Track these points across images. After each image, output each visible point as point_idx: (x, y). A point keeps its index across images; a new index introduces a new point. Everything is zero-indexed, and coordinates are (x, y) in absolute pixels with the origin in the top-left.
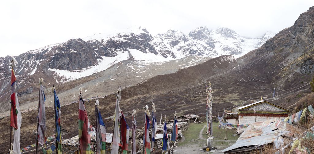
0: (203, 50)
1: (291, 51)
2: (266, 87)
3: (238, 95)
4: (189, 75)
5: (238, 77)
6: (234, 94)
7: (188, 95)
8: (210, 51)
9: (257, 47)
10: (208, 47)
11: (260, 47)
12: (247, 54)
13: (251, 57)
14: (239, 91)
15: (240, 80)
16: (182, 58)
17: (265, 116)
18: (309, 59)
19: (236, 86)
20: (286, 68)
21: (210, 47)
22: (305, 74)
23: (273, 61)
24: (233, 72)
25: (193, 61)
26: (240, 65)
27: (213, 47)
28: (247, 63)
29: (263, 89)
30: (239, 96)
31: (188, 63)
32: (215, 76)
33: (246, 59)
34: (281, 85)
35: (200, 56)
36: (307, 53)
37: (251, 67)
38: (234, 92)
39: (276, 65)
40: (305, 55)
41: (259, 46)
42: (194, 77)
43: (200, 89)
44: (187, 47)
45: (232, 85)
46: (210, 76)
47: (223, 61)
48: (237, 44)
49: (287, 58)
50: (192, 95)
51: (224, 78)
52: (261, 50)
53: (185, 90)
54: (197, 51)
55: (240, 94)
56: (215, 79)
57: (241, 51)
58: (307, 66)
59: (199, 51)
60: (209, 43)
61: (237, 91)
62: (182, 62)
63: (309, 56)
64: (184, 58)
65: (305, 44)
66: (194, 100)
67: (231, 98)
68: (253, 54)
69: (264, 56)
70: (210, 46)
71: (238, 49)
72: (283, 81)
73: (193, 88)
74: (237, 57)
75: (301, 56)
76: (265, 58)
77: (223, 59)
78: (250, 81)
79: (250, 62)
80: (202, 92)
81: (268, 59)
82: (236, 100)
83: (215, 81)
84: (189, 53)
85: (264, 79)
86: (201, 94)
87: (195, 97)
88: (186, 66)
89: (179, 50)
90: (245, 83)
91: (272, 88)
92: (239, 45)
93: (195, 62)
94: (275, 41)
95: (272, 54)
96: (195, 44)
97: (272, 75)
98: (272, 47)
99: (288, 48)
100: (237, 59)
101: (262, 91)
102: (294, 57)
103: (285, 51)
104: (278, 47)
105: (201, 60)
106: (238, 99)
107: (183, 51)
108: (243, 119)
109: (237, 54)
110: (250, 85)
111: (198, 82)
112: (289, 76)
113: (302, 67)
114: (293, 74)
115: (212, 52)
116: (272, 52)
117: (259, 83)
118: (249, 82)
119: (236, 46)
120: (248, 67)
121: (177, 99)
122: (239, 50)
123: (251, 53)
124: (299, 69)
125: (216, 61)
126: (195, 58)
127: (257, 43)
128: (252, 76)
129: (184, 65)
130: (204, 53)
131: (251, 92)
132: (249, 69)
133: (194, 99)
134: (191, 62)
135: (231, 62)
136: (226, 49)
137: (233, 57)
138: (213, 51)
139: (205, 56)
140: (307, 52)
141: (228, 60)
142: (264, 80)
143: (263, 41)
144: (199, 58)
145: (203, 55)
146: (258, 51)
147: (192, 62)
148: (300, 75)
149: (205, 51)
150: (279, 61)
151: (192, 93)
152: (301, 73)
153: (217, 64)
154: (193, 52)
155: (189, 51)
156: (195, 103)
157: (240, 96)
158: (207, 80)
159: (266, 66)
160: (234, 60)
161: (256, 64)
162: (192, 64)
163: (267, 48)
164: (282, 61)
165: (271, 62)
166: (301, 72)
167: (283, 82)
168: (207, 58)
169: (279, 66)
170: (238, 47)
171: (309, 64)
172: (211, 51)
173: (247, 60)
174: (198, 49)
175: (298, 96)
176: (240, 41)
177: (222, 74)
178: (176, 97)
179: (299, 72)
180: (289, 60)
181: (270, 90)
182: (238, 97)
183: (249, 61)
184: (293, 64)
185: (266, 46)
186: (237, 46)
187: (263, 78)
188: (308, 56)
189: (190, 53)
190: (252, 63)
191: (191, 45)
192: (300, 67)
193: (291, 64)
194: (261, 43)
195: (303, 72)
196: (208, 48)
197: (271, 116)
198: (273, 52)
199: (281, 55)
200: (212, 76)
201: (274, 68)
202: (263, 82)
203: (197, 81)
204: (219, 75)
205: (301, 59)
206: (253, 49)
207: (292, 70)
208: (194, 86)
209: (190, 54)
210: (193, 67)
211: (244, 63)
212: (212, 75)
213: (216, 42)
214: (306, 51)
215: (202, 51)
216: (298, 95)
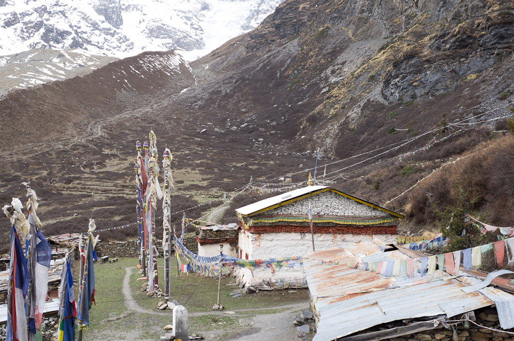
0: (86, 33)
1: (350, 36)
2: (281, 149)
3: (202, 172)
4: (45, 108)
5: (196, 119)
6: (189, 170)
7: (45, 173)
8: (109, 37)
9: (248, 27)
10: (103, 22)
11: (256, 26)
12: (220, 48)
13: (231, 59)
14: (205, 161)
15: (203, 128)
16: (19, 52)
17: (327, 232)
18: (410, 56)
19: (192, 147)
20: (340, 89)
21: (109, 23)
22: (400, 105)
23: (300, 68)
24: (180, 104)
25: (54, 65)
26: (199, 82)
27: (118, 23)
28: (222, 76)
29: (274, 154)
30: (205, 177)
31: (38, 72)
32: (126, 115)
33: (217, 64)
34: (328, 141)
35: (78, 51)
36: (401, 38)
37: (235, 88)
38: (190, 165)
39: (309, 80)
40: (396, 45)
41: (255, 24)
42: (62, 116)
43: (81, 154)
44: (35, 18)
45: (179, 142)
46: (113, 116)
47: (149, 70)
48: (188, 15)
49: (340, 59)
50: (60, 175)
51: (154, 121)
52: (262, 36)
53: (33, 158)
54: (68, 33)
55: (208, 169)
56: (128, 124)
57: (202, 39)
58: (404, 78)
59: (74, 35)
60: (106, 10)
61: (199, 162)
62: (18, 65)
63: (409, 48)
64: (24, 54)
65: (393, 9)
66: (67, 188)
67: (182, 182)
68: (237, 48)
69: (270, 54)
70: (109, 19)
71: (192, 32)
72: (334, 128)
73: (60, 153)
74: (190, 56)
75: (382, 48)
76: (274, 61)
77: (150, 62)
78: (232, 131)
79: (230, 74)
80: (90, 165)
81: (282, 63)
82: (197, 188)
83: (127, 132)
84: (42, 37)
85: (274, 123)
86: (87, 170)
87: (69, 181)
88: (33, 81)
89: (8, 24)
90: (219, 136)
91: (300, 151)
92: (194, 20)
93: (60, 68)
94: (301, 6)
95: (293, 47)
96: (61, 9)
97: (298, 111)
98: (294, 26)
99: (342, 26)
100: (192, 64)
101: (272, 160)
102: (361, 52)
103: (332, 37)
104: (313, 23)
105: (80, 62)
106: (205, 183)
107: (22, 31)
108: (263, 243)
109: (188, 47)
110: (233, 141)
111: (75, 132)
112: (349, 114)
113: (387, 83)
114: (362, 105)
115: (114, 39)
116: (296, 42)
117: (261, 136)
118: (229, 132)
119: (186, 23)
120: (226, 89)
121: (10, 186)
122: (194, 36)
123: (231, 45)
124: (378, 88)
125: (127, 70)
126: (61, 56)
127: (247, 14)
128: (236, 115)
129: (26, 77)
130: (89, 42)
131: (240, 165)
132: (227, 94)
133: (66, 186)
134: (50, 69)
135: (175, 73)
136: (156, 32)
137: (177, 57)
138: (116, 36)
139: (93, 51)
140: (399, 34)
141: (165, 67)
142: (274, 128)
143: (264, 7)
144: (74, 56)
145: (86, 49)
146: (252, 37)
147: (54, 68)
148: (382, 107)
149: (94, 36)
150: (315, 68)
151: (56, 167)
152: (386, 103)
153: (132, 77)
154: (53, 35)
155: (42, 30)
156: (71, 198)
157: (209, 176)
158: (104, 128)
159: (279, 84)
160: (182, 65)
161: (248, 79)
162: (51, 74)
163: (278, 27)
164: (324, 67)
165: (293, 71)
166: (385, 97)
167: (332, 131)
168: (99, 58)
169: (316, 84)
170: (192, 25)
171: (410, 73)
172: (113, 35)
173: (221, 67)
174: (71, 26)
175: (401, 171)
176: (199, 6)
177: (148, 109)
178: (6, 180)
179: (381, 100)
180: (345, 62)
181: (297, 157)
182: (203, 180)
183: (227, 69)
184: (359, 76)
185: (277, 22)
186: (189, 23)
187: (272, 121)
188: (406, 48)
189: (45, 37)
190: (235, 76)
191: (50, 13)
192: (382, 84)
193: (352, 74)
194: (258, 12)
195: (391, 99)
196: (102, 26)
197: (348, 233)
198: (296, 40)
199: (321, 49)
200: (117, 116)
201: (303, 90)
202: (273, 132)
203: (71, 130)
204: (138, 113)
205: (383, 58)
206: (236, 32)
207: (358, 93)
208: (61, 147)
209: (43, 43)
210: (57, 84)
211: (212, 77)
212: (118, 113)
213: (127, 8)
214: (396, 33)
215: (84, 36)
216: (402, 167)
